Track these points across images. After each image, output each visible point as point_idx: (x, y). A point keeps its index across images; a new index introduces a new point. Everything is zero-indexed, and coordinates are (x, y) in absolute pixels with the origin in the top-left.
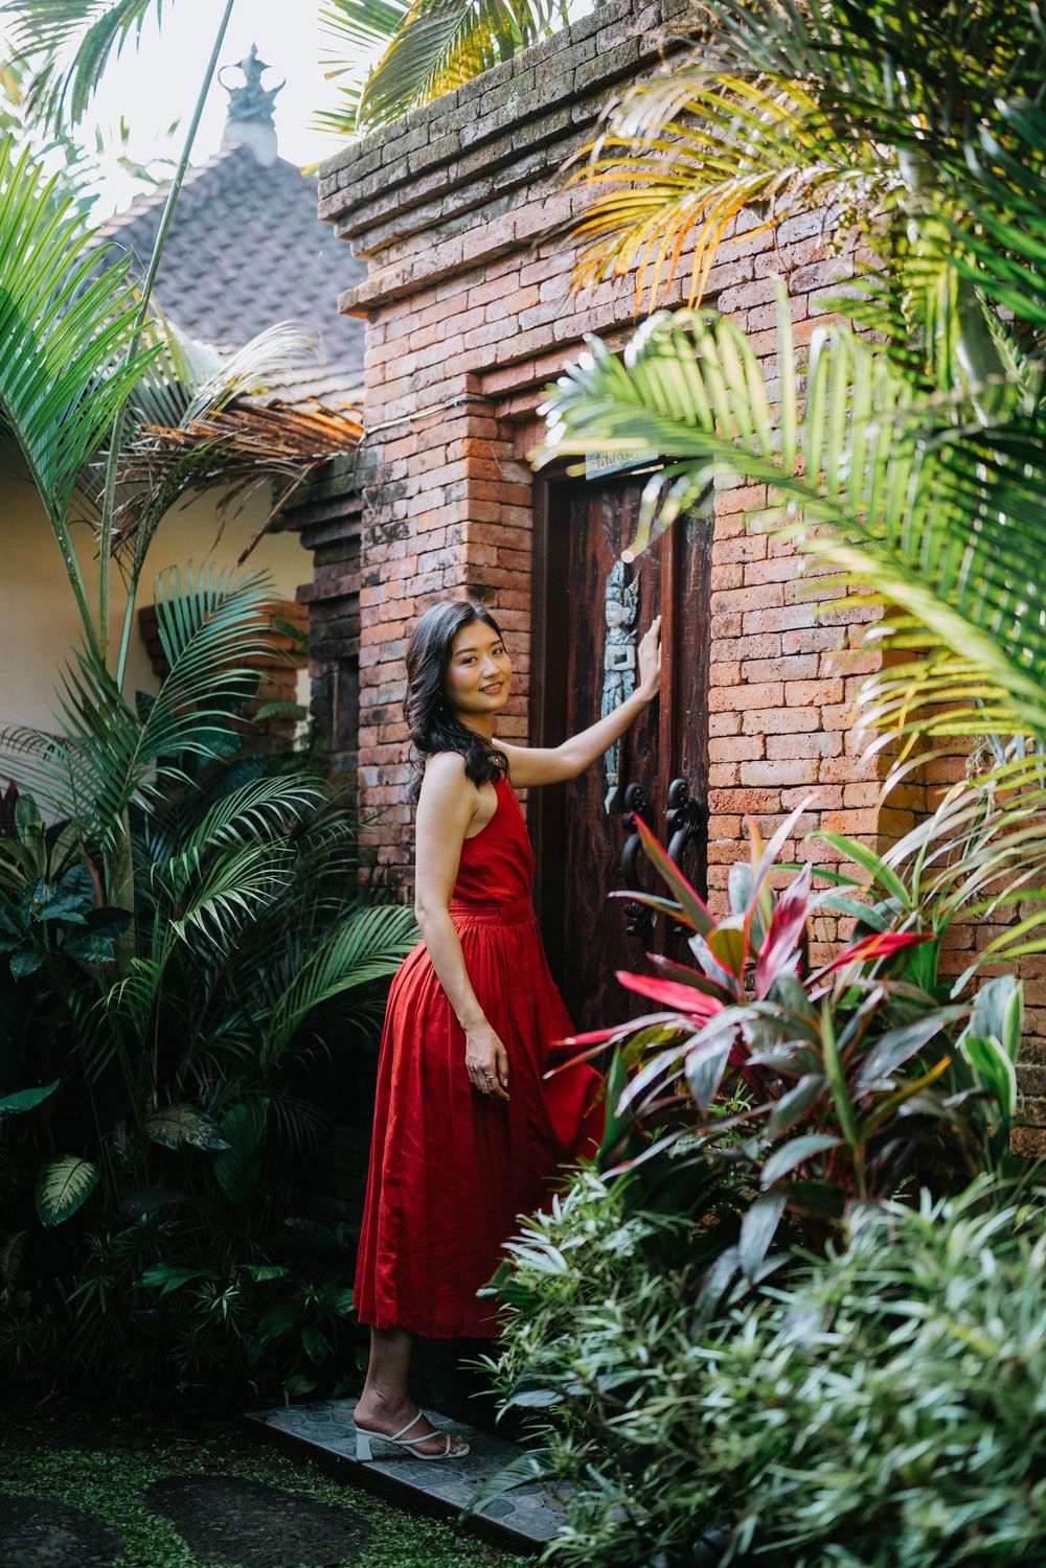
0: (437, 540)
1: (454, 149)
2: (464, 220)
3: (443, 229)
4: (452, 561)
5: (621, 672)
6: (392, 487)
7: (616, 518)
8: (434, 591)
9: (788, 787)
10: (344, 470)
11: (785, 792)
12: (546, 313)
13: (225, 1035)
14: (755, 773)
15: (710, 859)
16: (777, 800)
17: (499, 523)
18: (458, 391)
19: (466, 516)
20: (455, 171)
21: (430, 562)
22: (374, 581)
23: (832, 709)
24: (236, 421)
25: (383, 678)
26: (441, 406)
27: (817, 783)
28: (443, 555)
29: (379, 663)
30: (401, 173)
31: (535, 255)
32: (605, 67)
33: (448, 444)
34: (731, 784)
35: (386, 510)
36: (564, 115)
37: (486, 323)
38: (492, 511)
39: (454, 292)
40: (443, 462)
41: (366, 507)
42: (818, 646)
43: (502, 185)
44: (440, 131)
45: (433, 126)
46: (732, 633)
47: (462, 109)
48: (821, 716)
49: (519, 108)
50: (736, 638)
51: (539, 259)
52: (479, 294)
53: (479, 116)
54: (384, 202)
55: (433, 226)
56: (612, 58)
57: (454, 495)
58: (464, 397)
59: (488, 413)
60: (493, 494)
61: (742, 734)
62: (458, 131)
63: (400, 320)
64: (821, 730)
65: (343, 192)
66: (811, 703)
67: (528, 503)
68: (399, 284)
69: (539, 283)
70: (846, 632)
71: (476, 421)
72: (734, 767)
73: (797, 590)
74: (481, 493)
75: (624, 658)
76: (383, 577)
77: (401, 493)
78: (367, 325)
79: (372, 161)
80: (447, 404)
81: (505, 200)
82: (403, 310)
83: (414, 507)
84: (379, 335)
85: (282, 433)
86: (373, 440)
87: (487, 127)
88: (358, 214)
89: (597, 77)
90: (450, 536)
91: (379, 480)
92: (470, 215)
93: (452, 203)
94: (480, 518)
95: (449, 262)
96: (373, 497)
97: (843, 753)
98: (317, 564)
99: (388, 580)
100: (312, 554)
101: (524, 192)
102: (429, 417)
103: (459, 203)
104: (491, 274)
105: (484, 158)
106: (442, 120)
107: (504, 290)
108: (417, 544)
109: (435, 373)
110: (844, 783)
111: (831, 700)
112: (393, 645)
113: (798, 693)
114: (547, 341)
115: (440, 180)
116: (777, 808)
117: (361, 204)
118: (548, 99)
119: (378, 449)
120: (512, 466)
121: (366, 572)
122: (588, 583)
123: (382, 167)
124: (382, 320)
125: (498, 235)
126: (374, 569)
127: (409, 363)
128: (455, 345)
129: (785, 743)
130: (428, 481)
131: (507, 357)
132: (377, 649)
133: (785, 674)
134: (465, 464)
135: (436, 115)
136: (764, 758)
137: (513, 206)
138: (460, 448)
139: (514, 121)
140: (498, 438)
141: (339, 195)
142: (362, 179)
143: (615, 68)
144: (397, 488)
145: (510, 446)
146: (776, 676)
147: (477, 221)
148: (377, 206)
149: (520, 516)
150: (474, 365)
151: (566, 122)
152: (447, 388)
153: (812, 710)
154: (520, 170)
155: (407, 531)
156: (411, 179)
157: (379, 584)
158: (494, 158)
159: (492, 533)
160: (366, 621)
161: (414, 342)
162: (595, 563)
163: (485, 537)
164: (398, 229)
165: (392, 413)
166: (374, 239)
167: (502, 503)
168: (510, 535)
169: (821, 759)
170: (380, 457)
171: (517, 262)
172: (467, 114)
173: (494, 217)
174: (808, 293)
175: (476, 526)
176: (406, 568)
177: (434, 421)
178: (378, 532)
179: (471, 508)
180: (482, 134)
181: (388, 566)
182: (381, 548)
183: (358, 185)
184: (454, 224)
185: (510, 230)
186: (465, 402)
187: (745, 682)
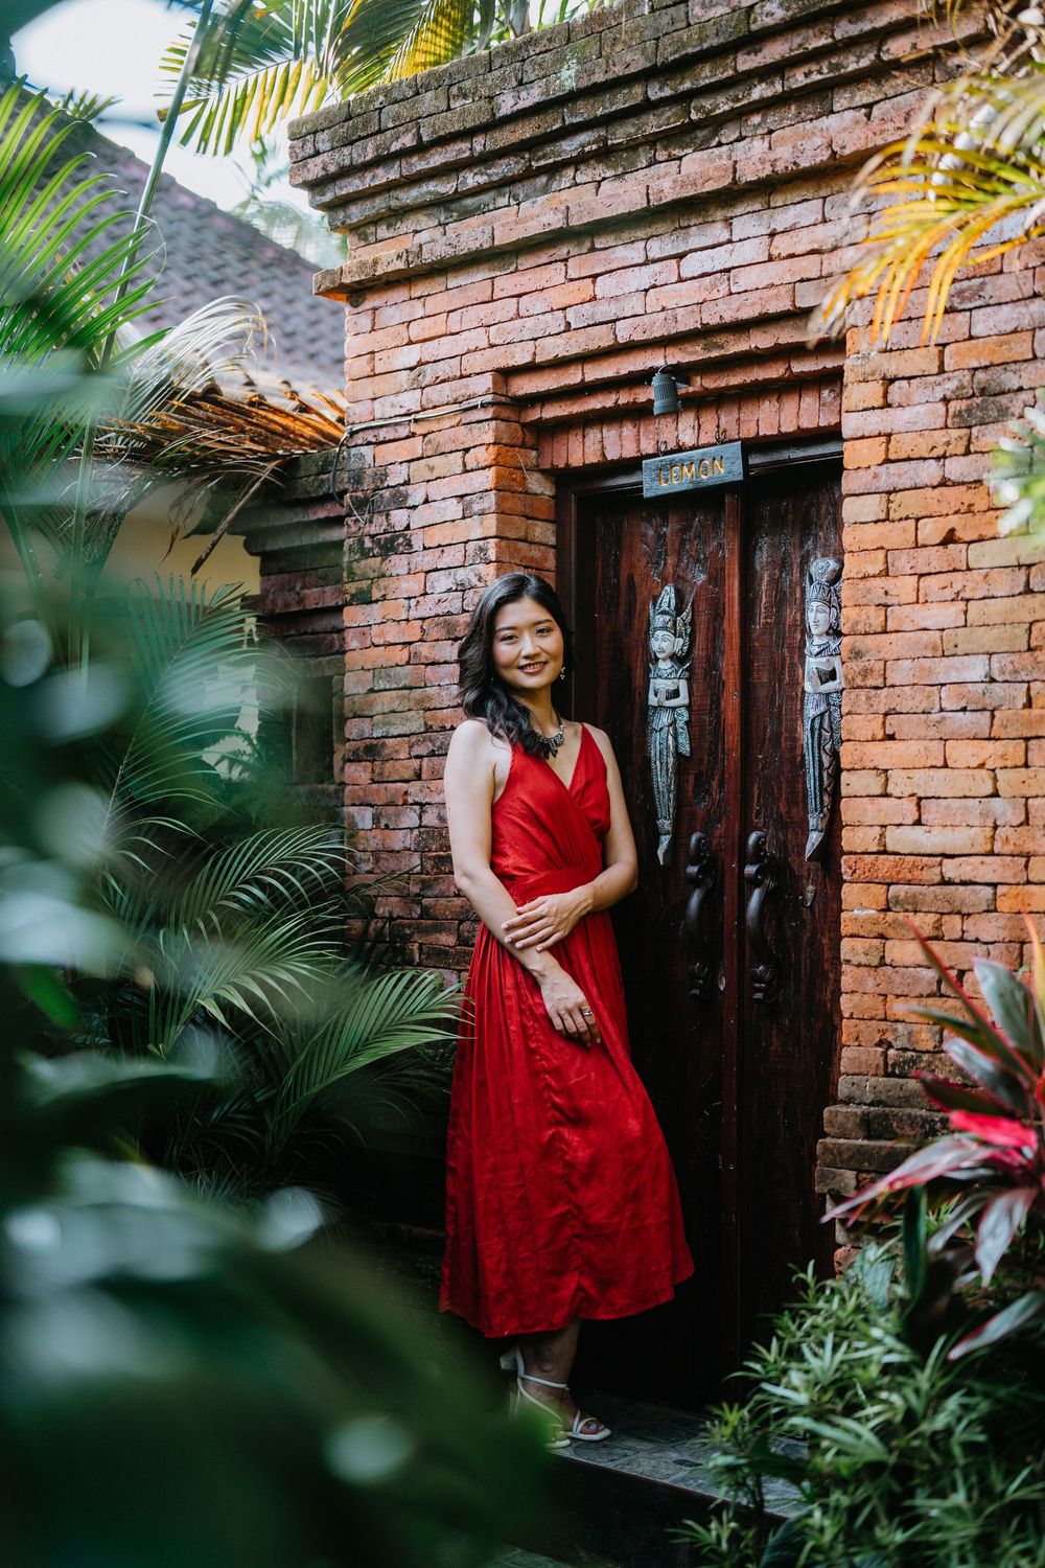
0: (453, 556)
1: (485, 118)
2: (485, 198)
3: (453, 206)
4: (475, 581)
5: (674, 709)
6: (387, 493)
7: (661, 537)
8: (449, 614)
9: (952, 856)
10: (314, 470)
11: (946, 861)
12: (604, 311)
13: (225, 1118)
14: (904, 839)
15: (844, 930)
16: (937, 870)
17: (525, 540)
18: (482, 390)
19: (493, 532)
20: (479, 144)
21: (442, 582)
22: (365, 599)
23: (1011, 773)
24: (201, 413)
25: (378, 709)
26: (456, 407)
27: (991, 853)
28: (461, 574)
29: (372, 691)
30: (408, 140)
31: (588, 245)
32: (701, 40)
33: (467, 450)
34: (875, 849)
35: (379, 520)
36: (638, 90)
37: (518, 316)
38: (519, 527)
39: (475, 281)
40: (460, 469)
41: (350, 515)
42: (989, 702)
43: (542, 163)
44: (465, 96)
45: (454, 90)
46: (870, 682)
47: (497, 73)
48: (995, 780)
49: (578, 78)
50: (876, 688)
51: (592, 249)
52: (507, 283)
53: (520, 83)
54: (380, 172)
55: (441, 203)
56: (712, 31)
57: (476, 508)
58: (489, 398)
59: (513, 417)
60: (520, 508)
61: (886, 795)
62: (491, 98)
63: (395, 308)
64: (996, 794)
65: (324, 157)
66: (982, 766)
67: (552, 517)
68: (401, 265)
69: (595, 277)
70: (1029, 689)
71: (503, 425)
72: (877, 830)
73: (959, 640)
74: (508, 505)
75: (676, 694)
76: (376, 594)
77: (400, 501)
78: (348, 309)
79: (365, 125)
80: (465, 405)
81: (544, 179)
82: (400, 294)
83: (418, 518)
84: (365, 322)
85: (248, 428)
86: (359, 439)
87: (532, 96)
88: (343, 182)
89: (690, 50)
90: (470, 552)
91: (368, 484)
92: (492, 194)
93: (472, 179)
94: (508, 535)
95: (474, 246)
96: (361, 504)
97: (1026, 822)
98: (264, 572)
99: (384, 598)
100: (257, 560)
101: (570, 172)
102: (439, 418)
103: (482, 179)
104: (525, 262)
105: (525, 131)
106: (468, 84)
107: (543, 278)
108: (425, 560)
109: (444, 370)
110: (1028, 856)
111: (1009, 764)
112: (392, 672)
113: (963, 753)
114: (607, 342)
115: (460, 151)
116: (937, 879)
117: (345, 172)
118: (619, 71)
119: (367, 451)
120: (537, 476)
121: (352, 588)
122: (623, 607)
123: (380, 132)
124: (368, 304)
125: (544, 220)
126: (364, 584)
127: (411, 356)
128: (479, 338)
129: (946, 808)
130: (436, 490)
131: (551, 357)
132: (370, 674)
133: (945, 731)
134: (491, 473)
135: (458, 77)
136: (918, 823)
137: (555, 186)
138: (483, 456)
139: (571, 92)
140: (523, 445)
141: (318, 160)
142: (352, 143)
143: (715, 42)
144: (394, 496)
145: (534, 453)
146: (932, 732)
147: (502, 201)
148: (369, 176)
149: (544, 532)
150: (503, 363)
151: (640, 98)
152: (467, 387)
153: (983, 772)
154: (569, 147)
155: (410, 545)
156: (421, 148)
157: (370, 602)
158: (538, 132)
159: (519, 551)
160: (352, 642)
161: (416, 331)
162: (632, 586)
163: (512, 557)
164: (394, 203)
165: (383, 409)
166: (356, 213)
167: (528, 518)
168: (535, 552)
169: (995, 827)
170: (369, 459)
171: (562, 251)
172: (504, 80)
173: (527, 197)
174: (970, 310)
175: (504, 543)
176: (412, 585)
177: (446, 423)
178: (368, 543)
179: (499, 522)
180: (522, 105)
181: (382, 582)
182: (375, 562)
183: (346, 151)
184: (469, 202)
185: (560, 216)
186: (492, 404)
187: (891, 737)
